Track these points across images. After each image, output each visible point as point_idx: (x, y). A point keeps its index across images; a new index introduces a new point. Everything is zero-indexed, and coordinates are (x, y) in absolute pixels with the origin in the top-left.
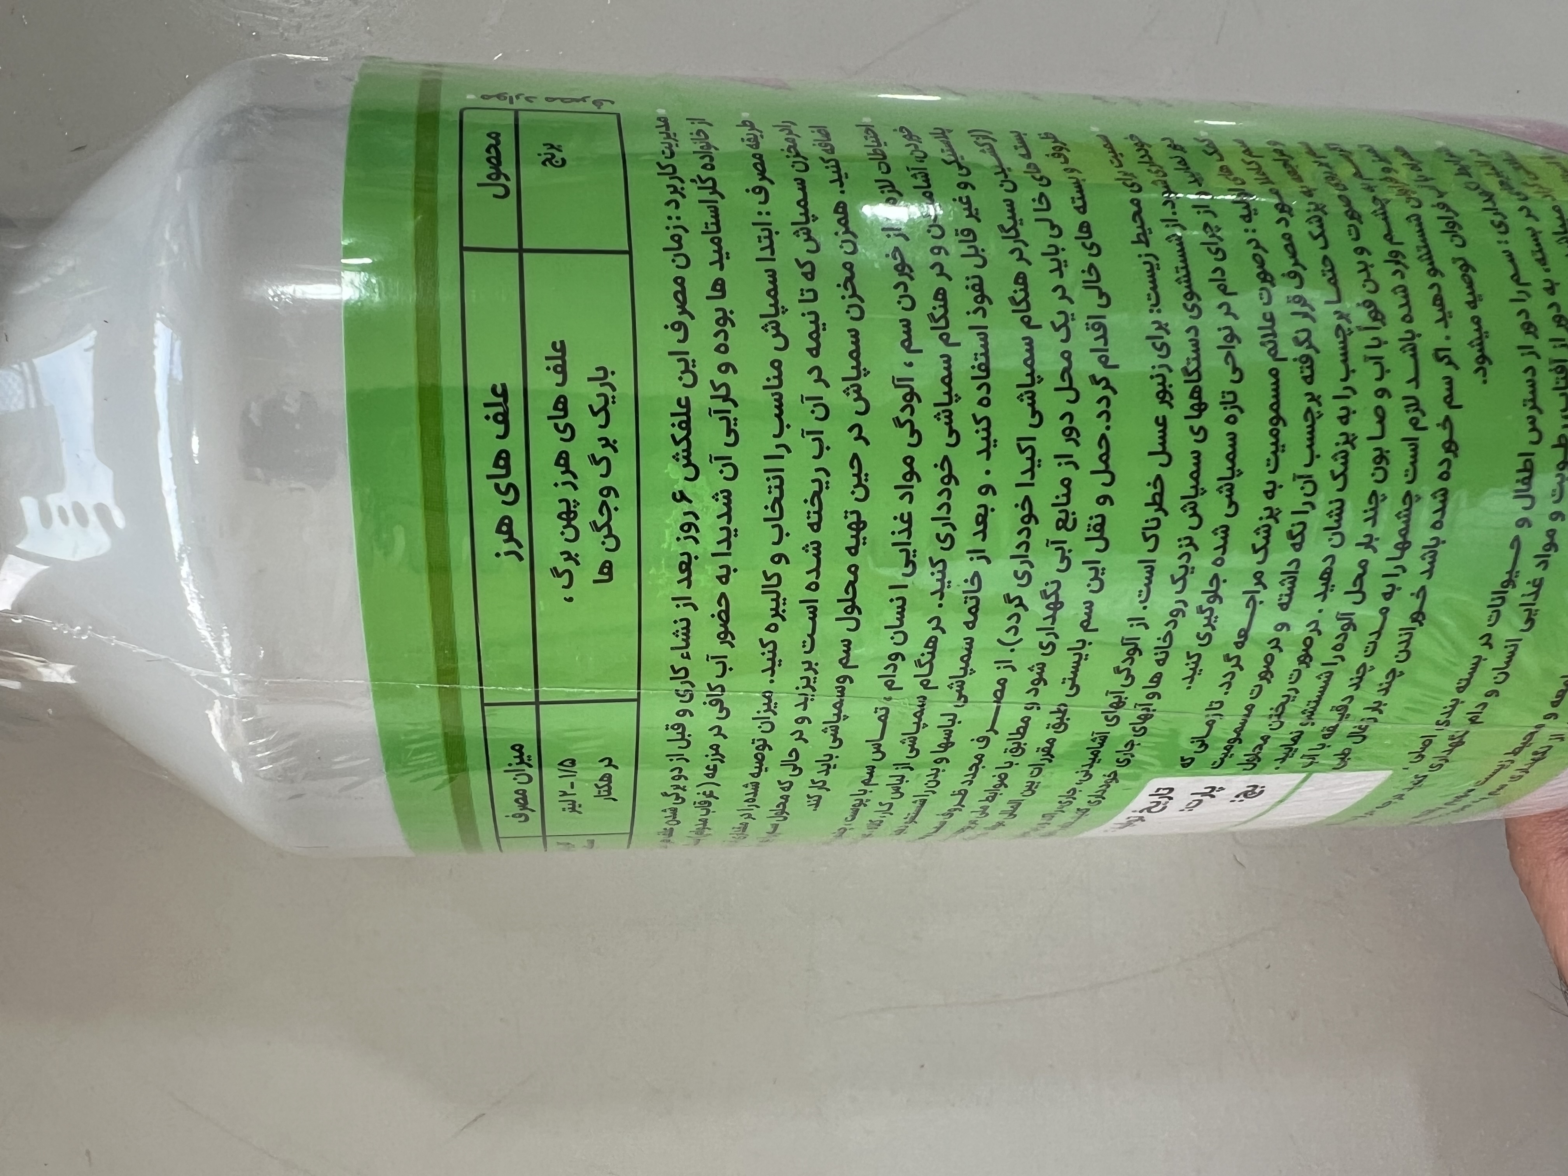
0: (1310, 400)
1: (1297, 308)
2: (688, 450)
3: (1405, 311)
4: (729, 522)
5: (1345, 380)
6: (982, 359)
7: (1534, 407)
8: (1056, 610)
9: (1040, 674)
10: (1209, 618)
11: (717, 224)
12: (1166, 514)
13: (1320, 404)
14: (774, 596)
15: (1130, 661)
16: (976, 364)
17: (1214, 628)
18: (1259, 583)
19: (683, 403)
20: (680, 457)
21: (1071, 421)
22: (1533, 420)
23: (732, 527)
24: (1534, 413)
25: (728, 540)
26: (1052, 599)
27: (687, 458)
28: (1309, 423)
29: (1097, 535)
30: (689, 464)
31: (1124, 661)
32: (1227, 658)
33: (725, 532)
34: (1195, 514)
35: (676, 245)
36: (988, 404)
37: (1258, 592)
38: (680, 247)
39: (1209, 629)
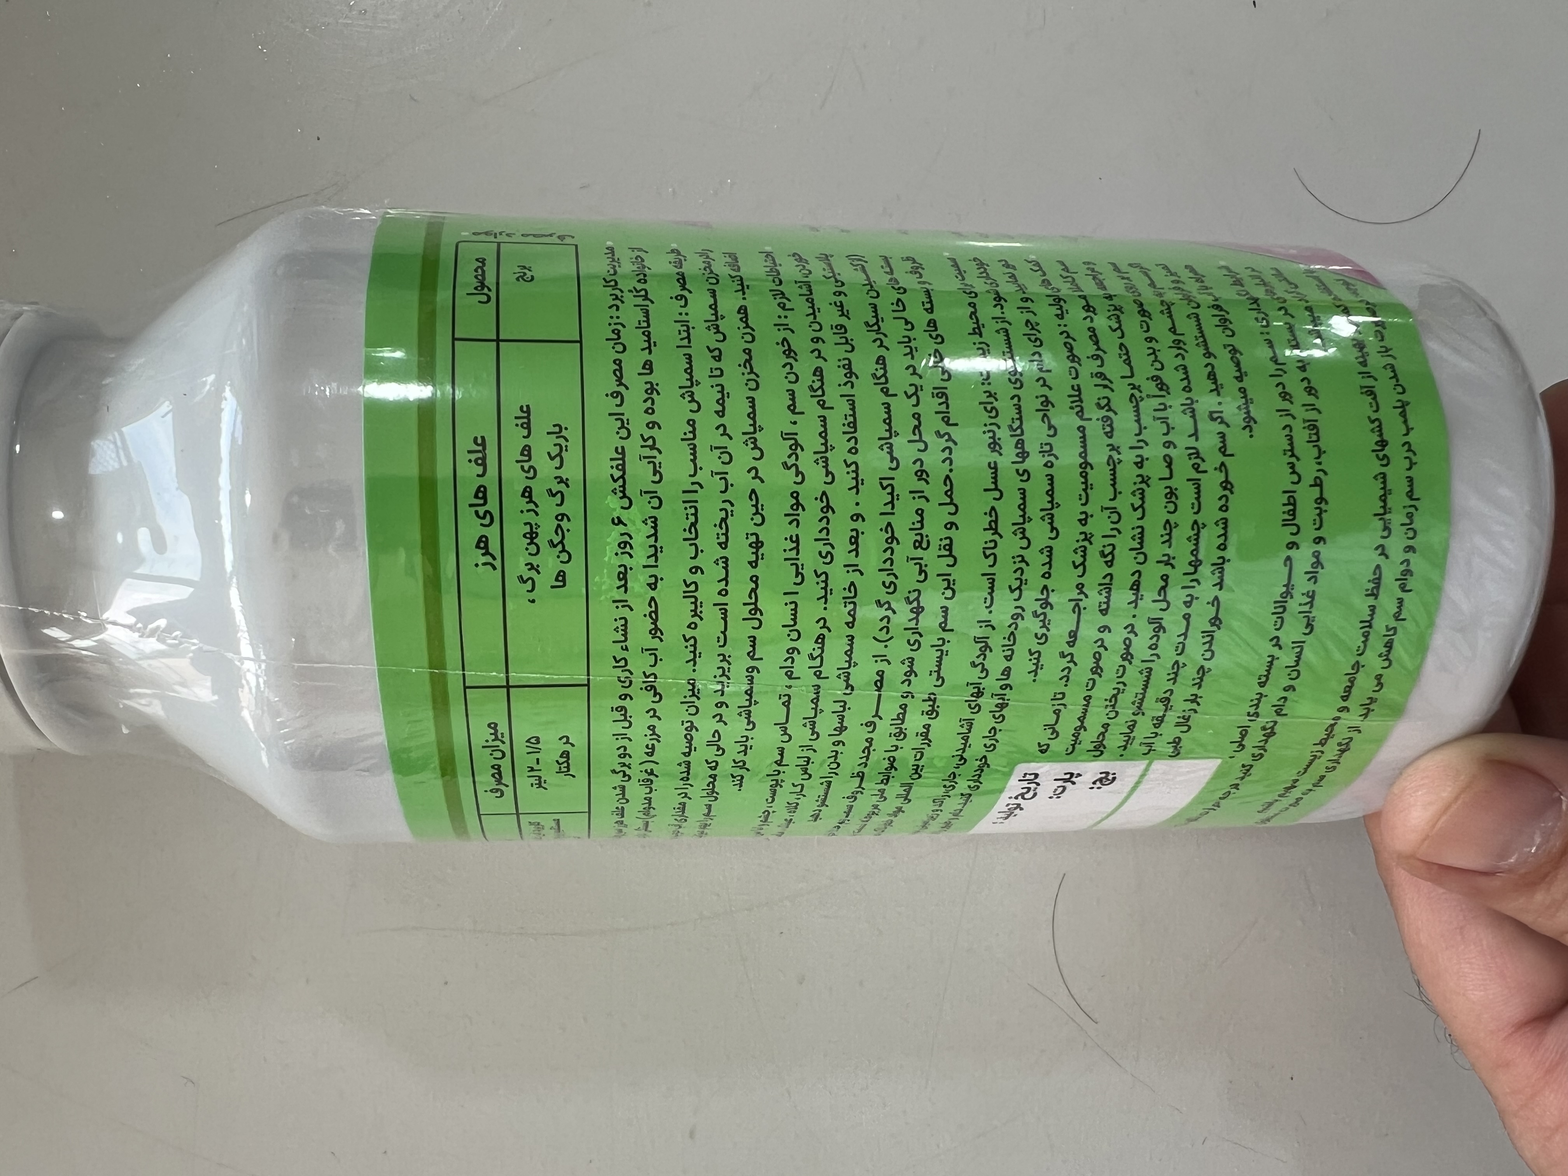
0: (1110, 450)
1: (1099, 381)
2: (624, 486)
3: (1185, 383)
4: (656, 541)
5: (1139, 434)
6: (851, 419)
7: (1293, 455)
8: (918, 614)
9: (911, 667)
10: (1043, 621)
11: (648, 321)
12: (1001, 537)
13: (1119, 453)
14: (693, 600)
15: (982, 657)
16: (846, 423)
17: (1048, 630)
18: (1082, 592)
19: (620, 450)
20: (618, 491)
21: (922, 465)
22: (1292, 466)
23: (658, 545)
24: (1293, 460)
25: (655, 555)
26: (915, 604)
27: (623, 492)
28: (1111, 467)
29: (947, 553)
30: (624, 496)
31: (978, 657)
32: (1063, 655)
33: (653, 549)
34: (1024, 537)
35: (616, 337)
36: (857, 452)
37: (1081, 600)
38: (619, 338)
39: (1044, 630)
